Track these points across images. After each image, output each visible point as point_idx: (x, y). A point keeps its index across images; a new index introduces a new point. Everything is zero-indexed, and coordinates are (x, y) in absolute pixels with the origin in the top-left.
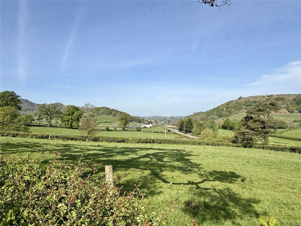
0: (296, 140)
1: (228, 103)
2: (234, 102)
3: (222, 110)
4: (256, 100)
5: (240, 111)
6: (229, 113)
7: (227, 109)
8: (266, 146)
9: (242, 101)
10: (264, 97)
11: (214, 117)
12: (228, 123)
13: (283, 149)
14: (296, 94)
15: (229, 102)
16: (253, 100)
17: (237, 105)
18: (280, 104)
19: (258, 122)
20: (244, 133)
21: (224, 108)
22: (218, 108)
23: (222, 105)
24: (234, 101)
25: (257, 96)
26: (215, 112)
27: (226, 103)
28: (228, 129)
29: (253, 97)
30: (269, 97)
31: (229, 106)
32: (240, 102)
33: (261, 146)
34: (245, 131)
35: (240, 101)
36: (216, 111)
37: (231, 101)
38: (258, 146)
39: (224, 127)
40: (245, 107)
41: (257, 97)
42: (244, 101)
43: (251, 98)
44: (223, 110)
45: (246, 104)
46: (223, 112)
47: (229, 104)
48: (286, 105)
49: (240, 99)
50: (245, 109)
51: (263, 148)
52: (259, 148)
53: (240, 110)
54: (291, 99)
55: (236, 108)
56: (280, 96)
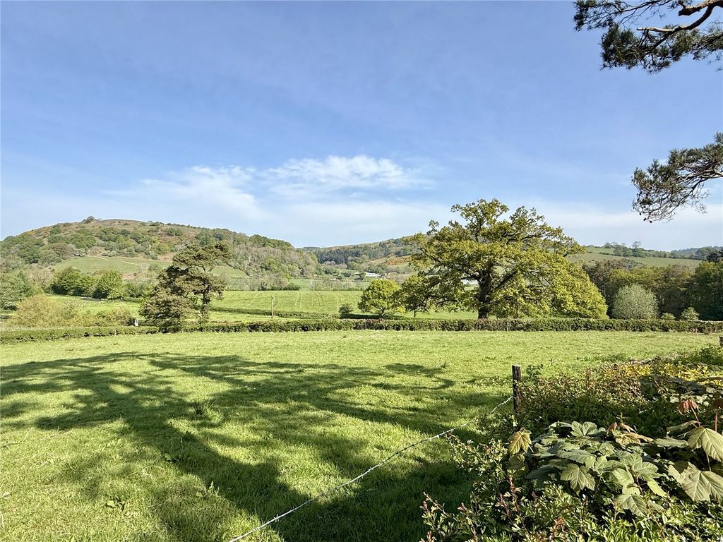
0: (216, 310)
1: (56, 229)
2: (74, 227)
3: (37, 244)
4: (126, 228)
5: (89, 251)
6: (59, 252)
7: (54, 242)
8: (207, 324)
9: (94, 226)
10: (143, 224)
11: (11, 262)
12: (70, 278)
13: (238, 328)
14: (199, 228)
15: (58, 226)
16: (120, 228)
17: (82, 235)
18: (175, 242)
19: (196, 280)
20: (166, 303)
21: (45, 241)
22: (24, 237)
23: (38, 232)
24: (72, 224)
25: (130, 221)
26: (14, 248)
27: (48, 228)
28: (71, 293)
29: (119, 222)
30: (154, 225)
31: (58, 235)
32: (90, 229)
33: (196, 326)
34: (171, 298)
35: (89, 227)
36: (18, 245)
37: (65, 225)
38: (190, 327)
39: (58, 290)
40: (101, 242)
41: (129, 223)
42: (100, 227)
43: (117, 223)
44: (39, 244)
45: (104, 236)
46: (41, 251)
47: (59, 232)
48: (183, 245)
49: (89, 220)
50: (102, 246)
51: (201, 329)
52: (192, 330)
53: (89, 247)
54: (193, 235)
55: (78, 243)
56: (174, 227)
